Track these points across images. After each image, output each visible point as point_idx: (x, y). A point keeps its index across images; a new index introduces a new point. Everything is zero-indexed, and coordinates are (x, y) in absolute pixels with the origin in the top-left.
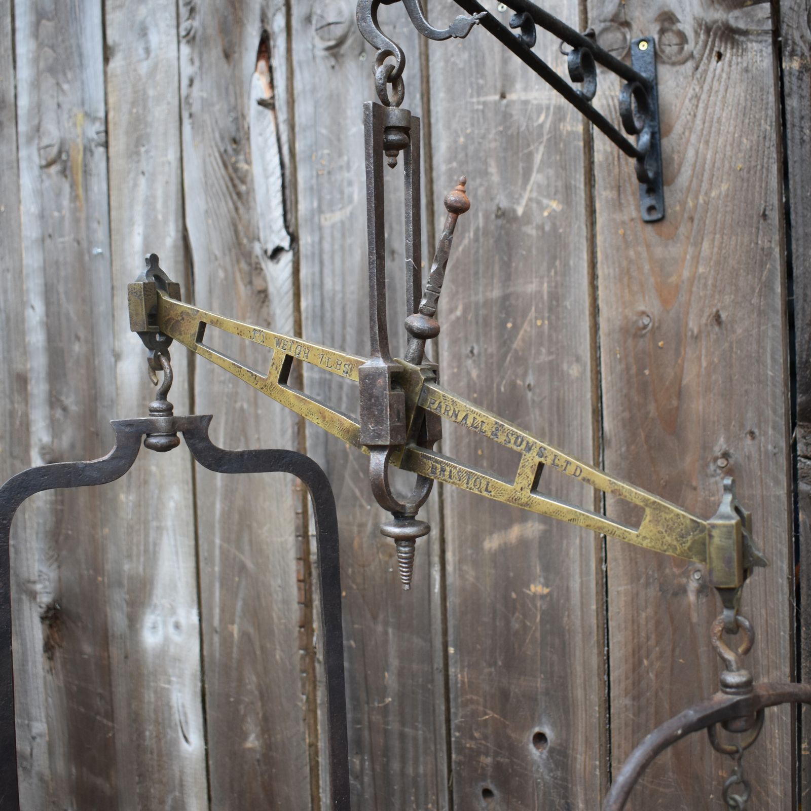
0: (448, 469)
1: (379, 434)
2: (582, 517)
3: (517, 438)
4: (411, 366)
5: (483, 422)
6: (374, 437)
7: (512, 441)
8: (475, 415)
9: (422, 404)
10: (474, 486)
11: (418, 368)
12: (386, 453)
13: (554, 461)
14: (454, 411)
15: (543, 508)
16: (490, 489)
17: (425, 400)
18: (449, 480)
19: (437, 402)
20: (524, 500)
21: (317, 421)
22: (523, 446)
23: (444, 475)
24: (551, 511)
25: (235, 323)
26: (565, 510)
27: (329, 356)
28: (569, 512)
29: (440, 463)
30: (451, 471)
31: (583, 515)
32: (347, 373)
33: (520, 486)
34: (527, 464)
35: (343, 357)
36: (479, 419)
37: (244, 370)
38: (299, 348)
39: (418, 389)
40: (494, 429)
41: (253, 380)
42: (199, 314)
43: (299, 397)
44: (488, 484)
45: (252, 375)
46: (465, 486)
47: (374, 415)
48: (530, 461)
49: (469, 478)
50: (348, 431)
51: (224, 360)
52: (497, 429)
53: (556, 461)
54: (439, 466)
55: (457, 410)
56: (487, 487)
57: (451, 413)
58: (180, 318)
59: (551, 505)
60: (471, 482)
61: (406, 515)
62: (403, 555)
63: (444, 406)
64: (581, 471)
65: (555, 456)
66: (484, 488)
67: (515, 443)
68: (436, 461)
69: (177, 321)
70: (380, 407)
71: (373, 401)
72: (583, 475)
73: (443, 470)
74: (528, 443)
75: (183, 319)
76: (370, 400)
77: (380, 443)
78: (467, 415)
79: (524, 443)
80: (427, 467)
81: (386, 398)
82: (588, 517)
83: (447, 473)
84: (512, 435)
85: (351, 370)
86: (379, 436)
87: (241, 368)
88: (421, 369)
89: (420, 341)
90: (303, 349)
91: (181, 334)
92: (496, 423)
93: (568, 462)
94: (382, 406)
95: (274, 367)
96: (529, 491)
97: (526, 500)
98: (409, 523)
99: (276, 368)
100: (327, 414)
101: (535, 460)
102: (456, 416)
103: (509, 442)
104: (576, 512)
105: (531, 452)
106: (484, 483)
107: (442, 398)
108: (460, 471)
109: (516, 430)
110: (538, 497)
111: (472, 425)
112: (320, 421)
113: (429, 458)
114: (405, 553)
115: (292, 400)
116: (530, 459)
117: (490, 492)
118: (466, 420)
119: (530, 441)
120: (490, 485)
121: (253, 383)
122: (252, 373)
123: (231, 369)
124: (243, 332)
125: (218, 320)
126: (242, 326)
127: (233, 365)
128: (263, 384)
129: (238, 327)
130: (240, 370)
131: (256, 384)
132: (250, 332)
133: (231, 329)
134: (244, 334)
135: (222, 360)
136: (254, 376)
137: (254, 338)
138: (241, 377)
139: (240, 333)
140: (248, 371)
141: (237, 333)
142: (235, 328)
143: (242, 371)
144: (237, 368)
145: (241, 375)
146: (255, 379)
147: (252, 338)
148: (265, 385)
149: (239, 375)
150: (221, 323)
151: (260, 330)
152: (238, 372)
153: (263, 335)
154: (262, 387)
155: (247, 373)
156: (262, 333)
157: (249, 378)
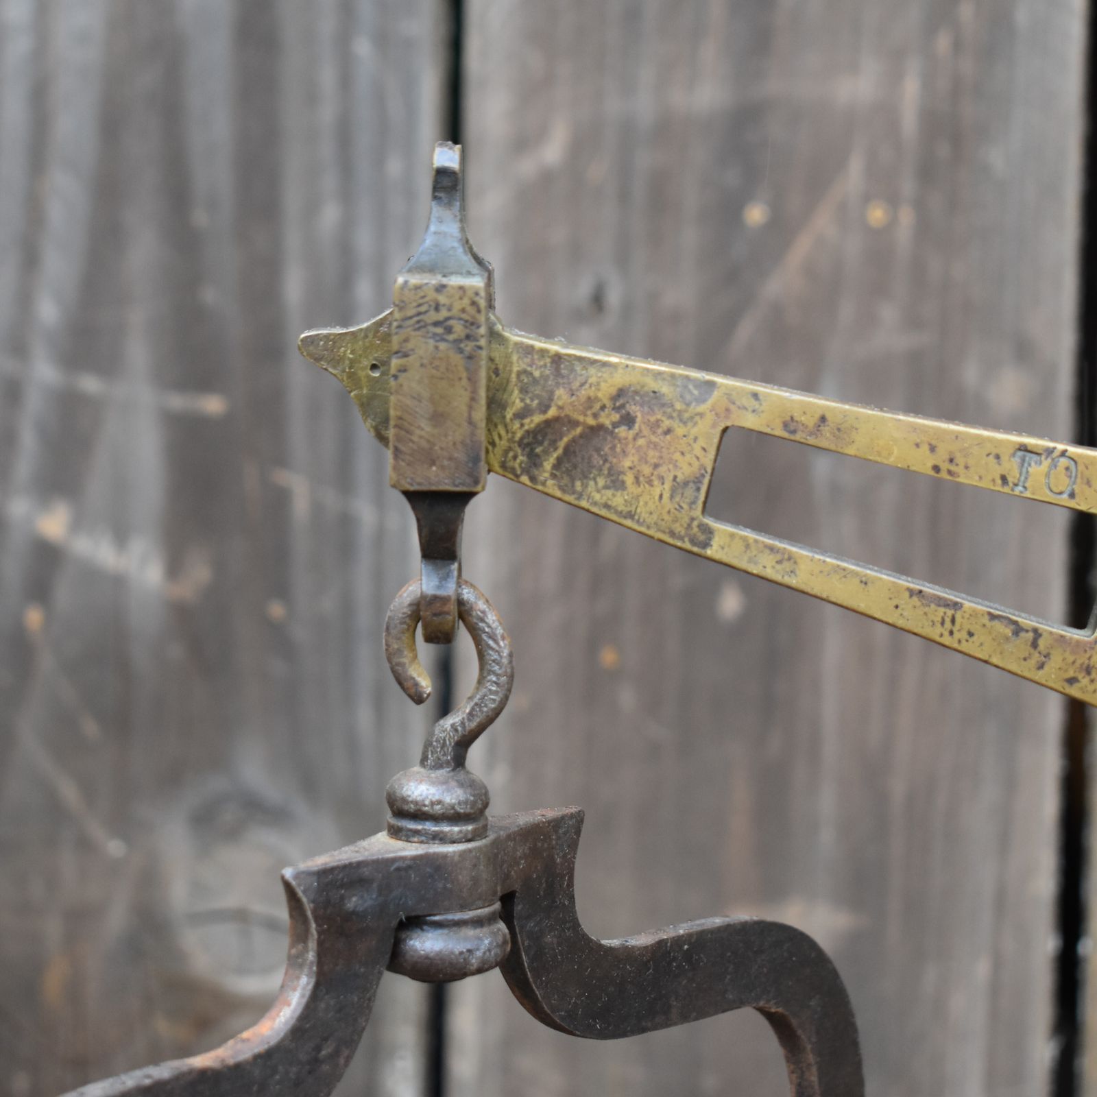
25: (915, 428)
37: (974, 614)
41: (1025, 650)
42: (716, 394)
45: (1018, 629)
51: (865, 582)
58: (608, 419)
69: (596, 431)
75: (628, 420)
87: (957, 606)
91: (616, 483)
121: (1023, 663)
122: (1015, 623)
123: (905, 614)
124: (960, 460)
125: (823, 419)
126: (957, 437)
127: (915, 599)
128: (1074, 662)
129: (934, 442)
130: (950, 612)
131: (1041, 666)
132: (998, 457)
133: (896, 451)
134: (967, 467)
135: (857, 581)
136: (1031, 635)
137: (1021, 484)
138: (960, 641)
139: (945, 466)
140: (993, 617)
141: (930, 464)
142: (917, 445)
143: (963, 617)
144: (933, 606)
145: (957, 635)
146: (1034, 645)
147: (1011, 485)
148: (1084, 666)
149: (946, 634)
150: (839, 430)
151: (1050, 451)
152: (943, 623)
153: (1067, 469)
154: (1071, 674)
155: (988, 624)
156: (1063, 462)
157: (999, 644)
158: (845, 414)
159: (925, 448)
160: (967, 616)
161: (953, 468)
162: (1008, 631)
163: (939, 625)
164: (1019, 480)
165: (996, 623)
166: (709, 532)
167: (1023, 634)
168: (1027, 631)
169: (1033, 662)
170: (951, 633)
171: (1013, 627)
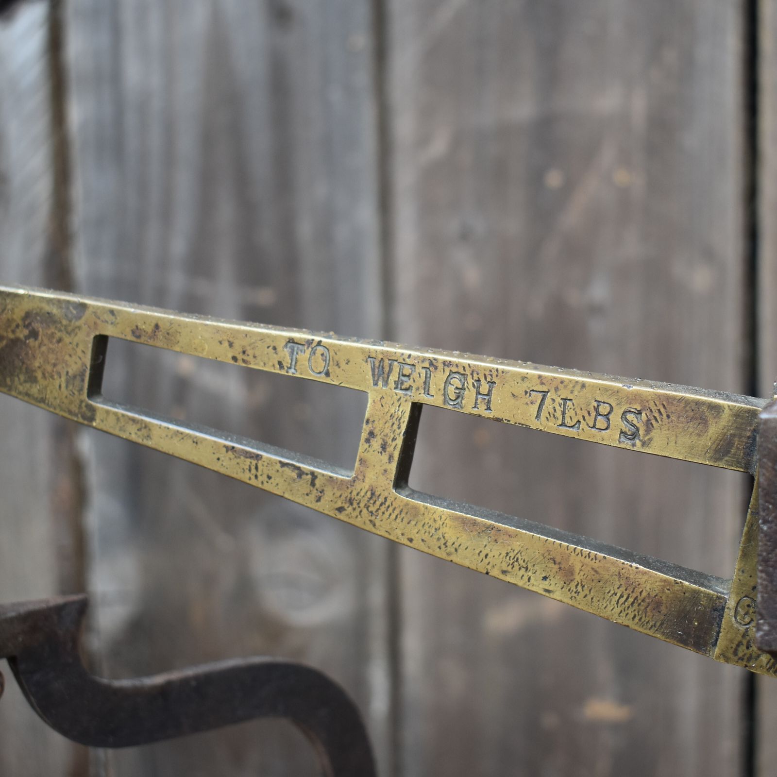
21: (546, 585)
25: (218, 330)
27: (565, 394)
32: (634, 436)
35: (618, 391)
37: (270, 463)
38: (456, 382)
41: (307, 488)
42: (88, 313)
43: (475, 523)
45: (301, 473)
50: (657, 605)
51: (196, 442)
58: (22, 333)
69: (15, 342)
75: (34, 334)
85: (649, 426)
87: (258, 457)
90: (470, 381)
91: (33, 380)
95: (376, 444)
99: (384, 447)
100: (576, 562)
112: (555, 584)
115: (451, 534)
121: (307, 497)
122: (299, 468)
123: (224, 464)
124: (250, 352)
125: (157, 326)
126: (246, 335)
127: (230, 453)
128: (340, 496)
129: (231, 340)
130: (254, 462)
131: (319, 500)
132: (275, 348)
133: (206, 347)
134: (255, 357)
135: (190, 441)
136: (309, 477)
137: (293, 367)
138: (262, 483)
139: (240, 357)
140: (283, 465)
141: (230, 355)
142: (221, 342)
143: (263, 465)
144: (242, 458)
145: (260, 478)
146: (313, 484)
147: (286, 368)
148: (348, 499)
149: (253, 477)
150: (168, 334)
151: (309, 342)
152: (250, 470)
153: (322, 355)
154: (339, 505)
155: (281, 470)
156: (320, 349)
157: (289, 484)
158: (171, 322)
159: (226, 344)
160: (265, 464)
161: (245, 358)
162: (294, 475)
163: (247, 471)
164: (291, 364)
165: (285, 469)
166: (92, 410)
167: (304, 477)
168: (307, 474)
169: (312, 497)
170: (256, 477)
171: (297, 471)
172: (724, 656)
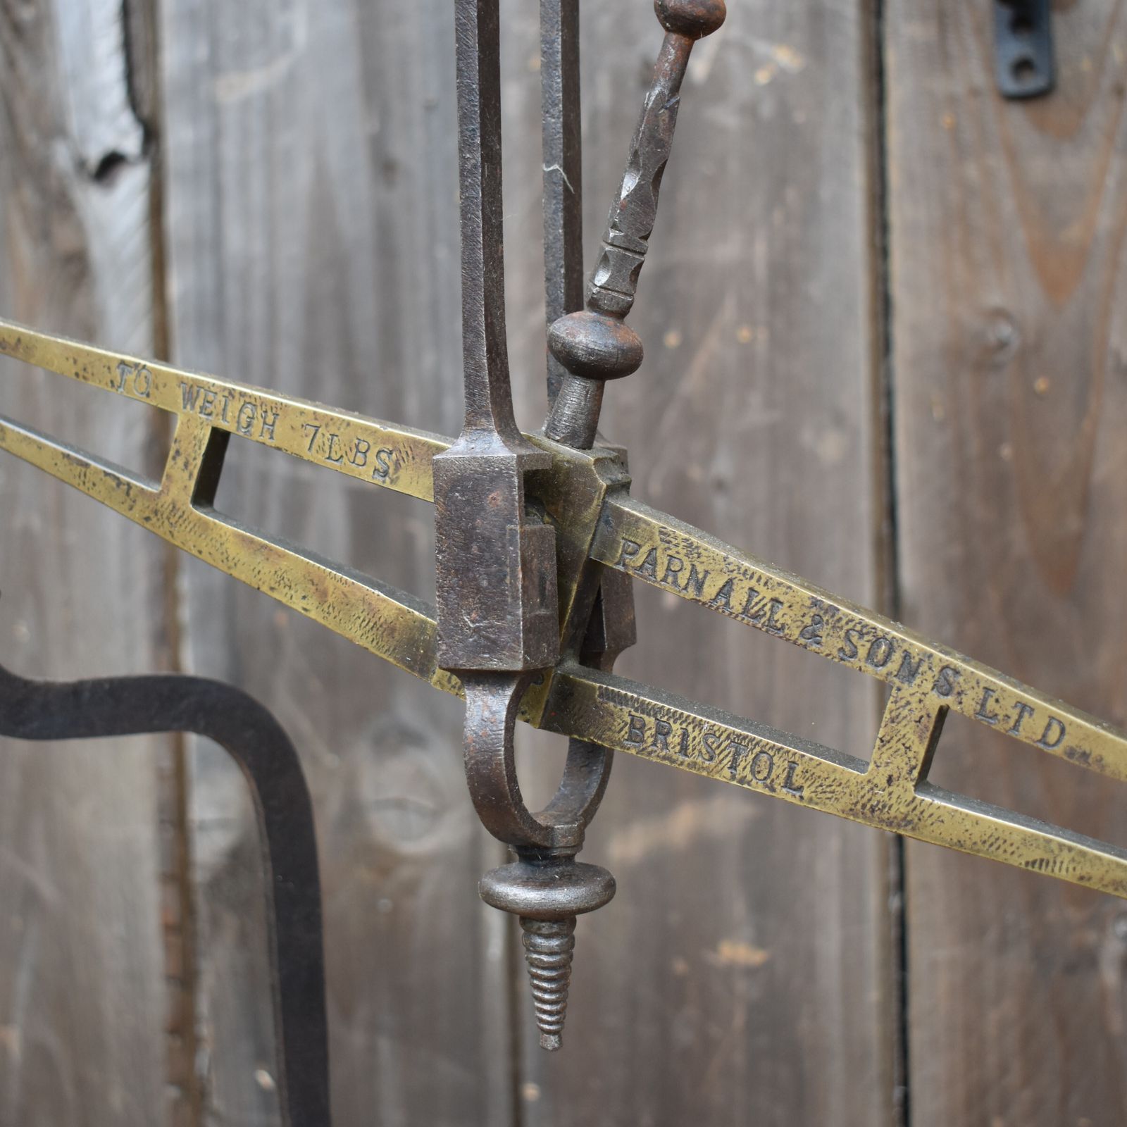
0: (676, 728)
1: (494, 642)
2: (1066, 857)
3: (876, 643)
4: (568, 452)
5: (775, 600)
6: (477, 650)
7: (862, 652)
8: (753, 583)
9: (602, 556)
10: (752, 772)
11: (589, 458)
12: (509, 692)
13: (983, 705)
14: (694, 570)
15: (951, 832)
16: (797, 780)
17: (610, 544)
18: (681, 758)
19: (645, 550)
20: (898, 810)
21: (304, 603)
22: (893, 666)
23: (666, 745)
24: (976, 838)
25: (66, 347)
26: (1016, 838)
27: (333, 430)
28: (1026, 840)
29: (655, 712)
30: (685, 735)
31: (1070, 849)
32: (386, 474)
33: (884, 773)
34: (905, 712)
35: (375, 432)
36: (766, 594)
37: (97, 471)
38: (248, 411)
39: (590, 513)
40: (808, 620)
41: (123, 497)
43: (252, 541)
44: (792, 769)
45: (119, 483)
46: (727, 772)
47: (479, 589)
48: (914, 705)
49: (737, 753)
50: (392, 630)
51: (40, 447)
52: (817, 620)
53: (991, 704)
54: (651, 721)
55: (700, 568)
56: (789, 777)
57: (683, 579)
59: (977, 822)
60: (744, 763)
61: (556, 853)
62: (545, 958)
63: (663, 560)
64: (1063, 731)
65: (987, 689)
66: (782, 780)
67: (870, 656)
68: (644, 708)
70: (494, 568)
71: (475, 549)
72: (1068, 741)
73: (663, 732)
74: (907, 655)
76: (466, 548)
77: (495, 665)
78: (730, 583)
79: (897, 657)
80: (618, 724)
81: (512, 542)
82: (1083, 854)
83: (674, 740)
84: (861, 635)
85: (397, 465)
86: (493, 647)
87: (87, 465)
88: (598, 461)
89: (590, 385)
90: (259, 411)
92: (815, 603)
93: (1024, 708)
94: (502, 564)
95: (180, 461)
96: (911, 785)
97: (903, 809)
98: (562, 876)
99: (186, 465)
100: (330, 585)
101: (927, 701)
102: (699, 586)
103: (854, 655)
104: (1049, 841)
105: (918, 681)
106: (780, 766)
107: (657, 537)
108: (712, 733)
109: (872, 623)
110: (937, 802)
111: (746, 610)
112: (311, 604)
113: (624, 700)
114: (551, 954)
115: (233, 549)
116: (914, 700)
117: (800, 789)
118: (728, 596)
119: (914, 652)
120: (799, 769)
121: (122, 506)
122: (118, 479)
123: (60, 469)
124: (89, 370)
125: (19, 340)
126: (88, 355)
127: (66, 460)
128: (148, 507)
129: (76, 357)
130: (83, 470)
131: (131, 508)
132: (109, 368)
133: (56, 362)
134: (93, 374)
135: (35, 447)
136: (126, 487)
137: (122, 386)
138: (88, 489)
139: (81, 373)
140: (106, 474)
141: (74, 371)
142: (67, 359)
143: (90, 473)
144: (75, 465)
145: (87, 485)
146: (128, 494)
147: (116, 386)
148: (154, 510)
149: (81, 483)
150: (27, 347)
151: (137, 365)
152: (80, 477)
153: (146, 377)
154: (147, 514)
155: (104, 478)
156: (144, 372)
157: (109, 492)
158: (31, 337)
159: (71, 361)
160: (92, 472)
161: (86, 375)
162: (114, 484)
163: (77, 477)
164: (121, 384)
165: (108, 478)
167: (122, 487)
168: (124, 484)
169: (126, 506)
170: (84, 483)
171: (116, 481)
172: (440, 683)
